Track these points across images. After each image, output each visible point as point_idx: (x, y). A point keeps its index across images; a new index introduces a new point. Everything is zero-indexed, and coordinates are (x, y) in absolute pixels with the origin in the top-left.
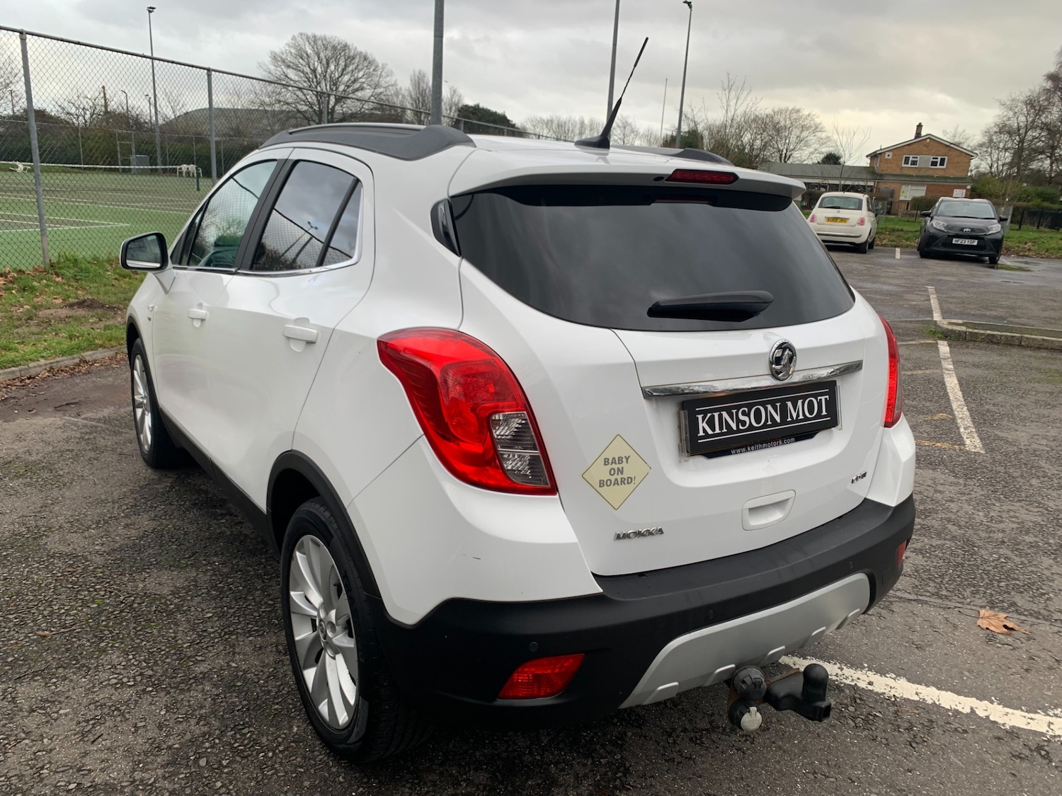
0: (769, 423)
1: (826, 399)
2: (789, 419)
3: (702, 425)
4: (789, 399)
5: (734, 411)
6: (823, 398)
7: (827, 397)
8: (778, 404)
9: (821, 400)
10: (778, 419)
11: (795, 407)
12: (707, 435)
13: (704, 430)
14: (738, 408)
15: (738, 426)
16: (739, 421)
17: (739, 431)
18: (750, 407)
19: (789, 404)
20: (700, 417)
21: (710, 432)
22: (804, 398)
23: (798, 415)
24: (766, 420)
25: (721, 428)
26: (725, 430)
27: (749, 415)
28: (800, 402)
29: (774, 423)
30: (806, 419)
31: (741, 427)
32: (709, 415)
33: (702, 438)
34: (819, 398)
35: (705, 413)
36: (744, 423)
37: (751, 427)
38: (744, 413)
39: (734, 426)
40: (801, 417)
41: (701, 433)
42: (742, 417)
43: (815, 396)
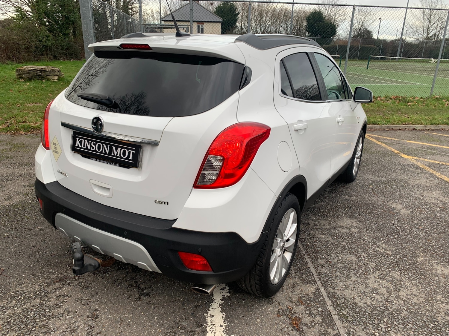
0: (103, 152)
1: (133, 152)
2: (113, 154)
3: (78, 142)
4: (114, 145)
5: (90, 142)
6: (132, 152)
7: (134, 152)
8: (109, 146)
9: (130, 152)
10: (108, 152)
11: (116, 150)
12: (78, 147)
13: (78, 145)
14: (92, 141)
15: (90, 148)
16: (91, 146)
17: (90, 150)
18: (97, 142)
19: (114, 148)
20: (77, 139)
21: (80, 146)
22: (122, 148)
23: (117, 154)
24: (102, 151)
25: (84, 146)
26: (85, 148)
27: (95, 145)
28: (119, 149)
29: (106, 153)
30: (121, 157)
31: (91, 149)
32: (81, 139)
33: (77, 147)
34: (129, 151)
35: (80, 138)
36: (93, 148)
37: (95, 151)
38: (94, 144)
39: (89, 147)
40: (118, 155)
41: (77, 145)
42: (92, 145)
43: (128, 149)
